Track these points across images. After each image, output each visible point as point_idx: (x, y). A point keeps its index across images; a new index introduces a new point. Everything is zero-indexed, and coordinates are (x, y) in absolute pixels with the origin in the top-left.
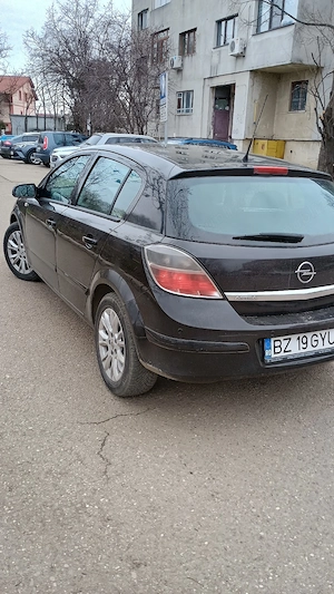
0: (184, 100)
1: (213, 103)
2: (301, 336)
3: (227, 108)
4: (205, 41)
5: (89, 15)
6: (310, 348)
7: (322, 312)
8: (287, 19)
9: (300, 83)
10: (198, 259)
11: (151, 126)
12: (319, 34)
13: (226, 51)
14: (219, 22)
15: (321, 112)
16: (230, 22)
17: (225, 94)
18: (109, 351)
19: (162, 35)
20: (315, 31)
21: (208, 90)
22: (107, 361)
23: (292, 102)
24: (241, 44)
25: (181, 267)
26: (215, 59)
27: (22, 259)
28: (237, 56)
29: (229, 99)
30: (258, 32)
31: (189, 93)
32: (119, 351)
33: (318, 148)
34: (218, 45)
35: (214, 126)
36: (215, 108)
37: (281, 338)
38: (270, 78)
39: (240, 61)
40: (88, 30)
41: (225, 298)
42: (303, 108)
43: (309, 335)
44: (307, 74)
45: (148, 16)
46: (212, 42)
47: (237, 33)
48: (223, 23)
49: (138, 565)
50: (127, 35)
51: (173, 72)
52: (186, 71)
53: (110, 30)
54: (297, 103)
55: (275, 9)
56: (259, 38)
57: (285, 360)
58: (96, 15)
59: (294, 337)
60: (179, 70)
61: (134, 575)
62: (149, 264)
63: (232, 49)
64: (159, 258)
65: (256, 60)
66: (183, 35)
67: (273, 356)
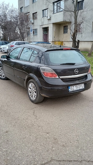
0: (35, 31)
1: (43, 32)
2: (76, 86)
3: (47, 33)
4: (40, 15)
5: (7, 9)
6: (78, 88)
7: (80, 80)
8: (61, 10)
9: (66, 26)
10: (53, 69)
11: (26, 39)
12: (70, 14)
13: (45, 18)
14: (43, 10)
15: (72, 34)
16: (46, 10)
17: (46, 30)
18: (32, 93)
19: (27, 14)
20: (69, 13)
21: (41, 29)
22: (31, 95)
23: (64, 31)
24: (50, 16)
25: (49, 71)
26: (43, 20)
27: (2, 75)
28: (49, 19)
29: (47, 31)
30: (54, 13)
31: (36, 30)
32: (34, 93)
33: (72, 43)
34: (43, 17)
35: (44, 38)
36: (43, 33)
37: (72, 86)
38: (58, 25)
39: (49, 21)
40: (7, 13)
41: (59, 78)
42: (67, 33)
43: (78, 85)
44: (67, 24)
45: (23, 9)
46: (42, 16)
47: (48, 13)
48: (44, 11)
49: (48, 133)
50: (18, 14)
51: (31, 24)
52: (35, 24)
53: (13, 13)
54: (65, 31)
55: (58, 7)
56: (54, 15)
57: (73, 91)
58: (9, 9)
59: (75, 86)
60: (33, 23)
61: (48, 135)
62: (42, 71)
63: (47, 18)
64: (44, 70)
65: (54, 20)
66: (33, 14)
67: (71, 90)
